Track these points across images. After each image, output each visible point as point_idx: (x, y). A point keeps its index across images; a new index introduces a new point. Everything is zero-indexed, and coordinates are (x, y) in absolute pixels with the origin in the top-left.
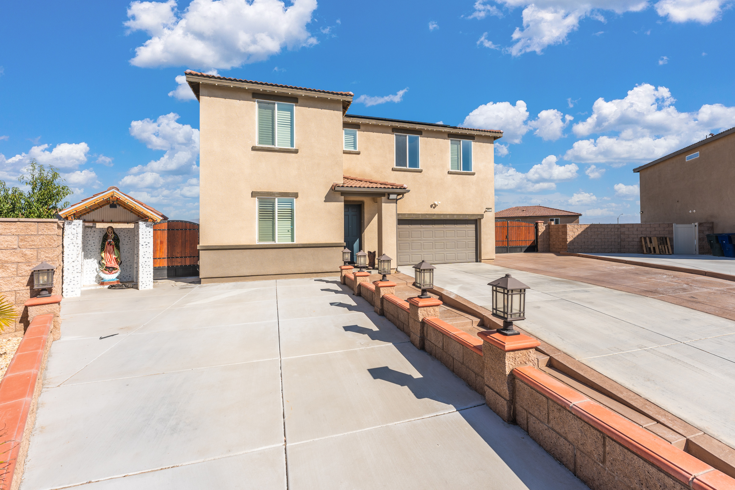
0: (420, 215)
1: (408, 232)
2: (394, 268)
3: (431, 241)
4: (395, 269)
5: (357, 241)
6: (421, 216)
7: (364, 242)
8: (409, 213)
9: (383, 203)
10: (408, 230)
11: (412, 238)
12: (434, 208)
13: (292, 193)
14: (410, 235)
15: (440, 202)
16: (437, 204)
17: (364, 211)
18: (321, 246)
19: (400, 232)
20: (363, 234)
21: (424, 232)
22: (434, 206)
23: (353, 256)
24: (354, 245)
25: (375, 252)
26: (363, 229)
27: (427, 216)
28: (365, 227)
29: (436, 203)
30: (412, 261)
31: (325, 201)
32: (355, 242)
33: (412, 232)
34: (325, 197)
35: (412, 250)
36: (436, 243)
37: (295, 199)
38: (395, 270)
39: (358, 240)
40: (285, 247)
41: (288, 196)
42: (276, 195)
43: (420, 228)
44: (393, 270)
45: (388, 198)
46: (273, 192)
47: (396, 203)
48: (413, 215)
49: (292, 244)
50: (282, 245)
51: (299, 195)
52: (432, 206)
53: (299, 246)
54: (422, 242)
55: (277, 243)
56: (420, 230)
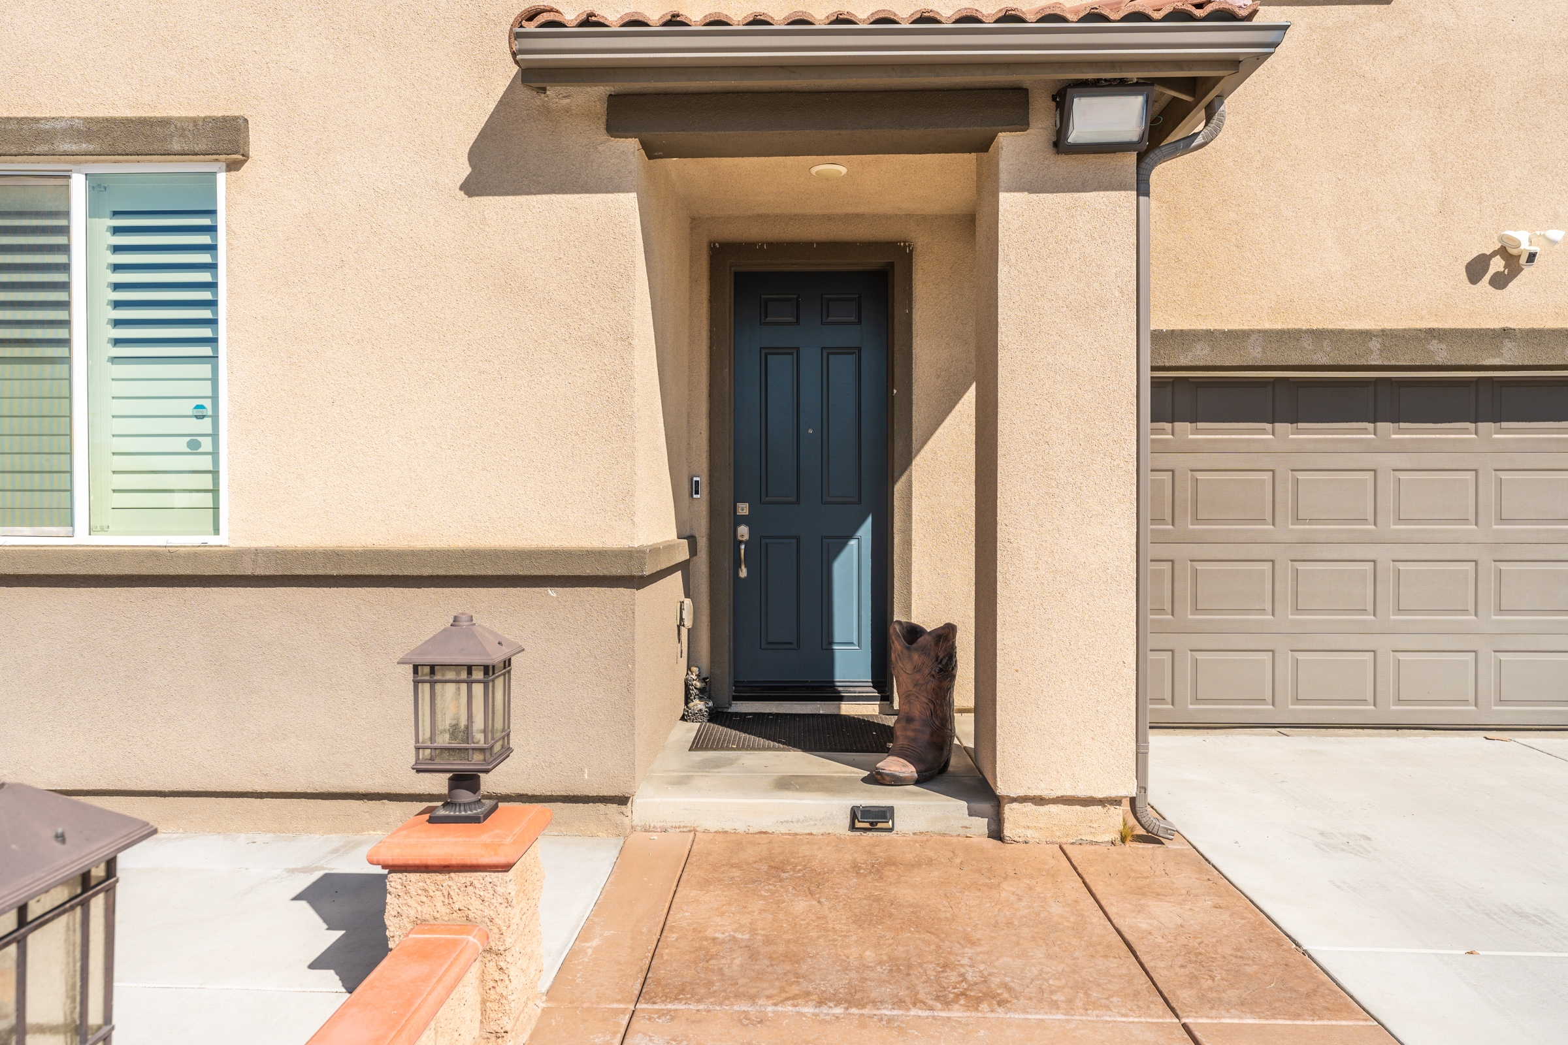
0: (1374, 345)
1: (1267, 476)
2: (1113, 793)
3: (1462, 552)
4: (1116, 802)
5: (860, 533)
6: (1384, 348)
7: (908, 543)
8: (1279, 326)
9: (1009, 190)
10: (1265, 462)
11: (1297, 520)
12: (1499, 282)
13: (195, 121)
14: (1285, 495)
15: (1556, 234)
16: (1526, 247)
17: (910, 317)
18: (426, 572)
19: (1199, 475)
20: (898, 487)
21: (1403, 476)
22: (1497, 265)
23: (831, 643)
24: (838, 566)
25: (947, 634)
26: (898, 446)
27: (1434, 345)
28: (916, 434)
29: (1524, 241)
30: (1298, 700)
31: (471, 188)
32: (844, 545)
33: (1301, 476)
34: (476, 154)
35: (1297, 610)
36: (1504, 566)
37: (222, 178)
38: (1126, 805)
39: (865, 531)
40: (136, 571)
41: (156, 146)
42: (67, 147)
43: (1370, 449)
44: (1098, 809)
45: (1060, 144)
46: (37, 120)
47: (1142, 188)
48: (1307, 343)
49: (194, 555)
50: (116, 555)
51: (258, 142)
52: (1476, 269)
53: (247, 570)
54: (1382, 553)
55: (81, 537)
56: (1367, 460)
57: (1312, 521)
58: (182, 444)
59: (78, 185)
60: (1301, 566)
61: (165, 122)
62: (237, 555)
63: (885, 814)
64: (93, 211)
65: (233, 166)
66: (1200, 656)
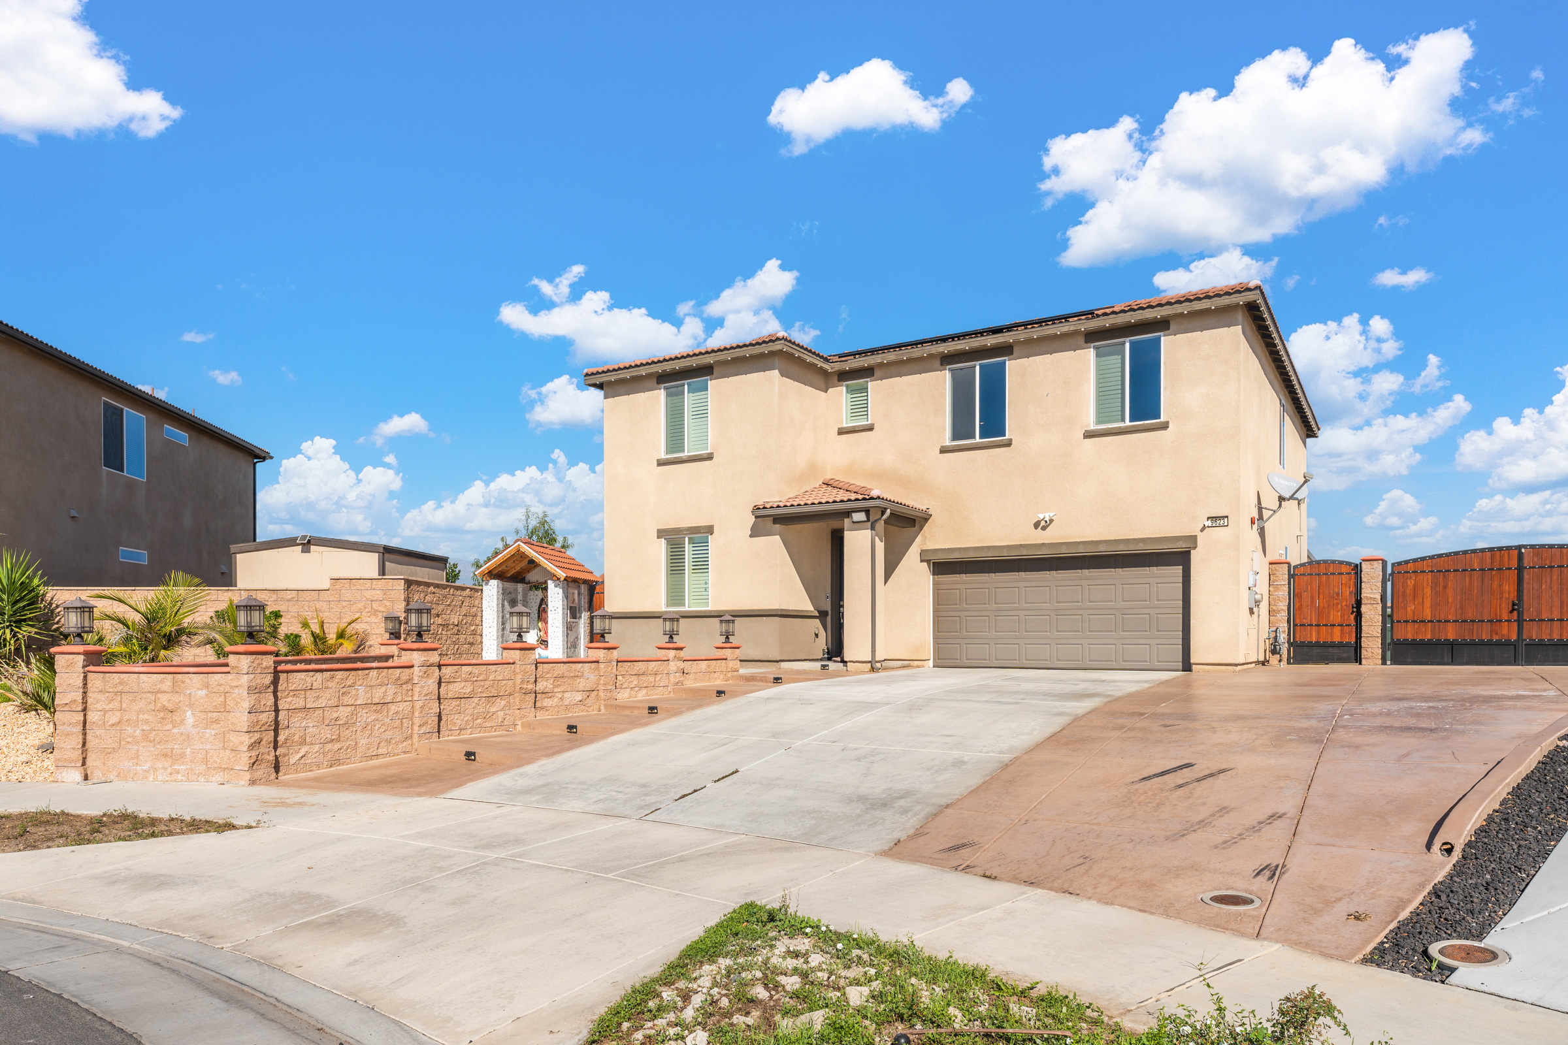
0: (1005, 549)
3: (1046, 612)
6: (1008, 551)
9: (846, 531)
12: (1044, 528)
13: (705, 527)
15: (1061, 514)
16: (1047, 519)
22: (1043, 523)
34: (751, 531)
37: (709, 537)
40: (698, 615)
41: (699, 531)
42: (686, 533)
45: (852, 521)
46: (682, 528)
48: (985, 550)
49: (705, 611)
50: (692, 612)
51: (716, 529)
52: (1037, 525)
53: (713, 614)
54: (1021, 613)
55: (687, 608)
56: (1016, 584)
57: (1000, 604)
58: (704, 590)
59: (687, 539)
60: (997, 618)
61: (700, 527)
62: (711, 611)
63: (828, 665)
64: (689, 543)
65: (711, 534)
66: (968, 646)
